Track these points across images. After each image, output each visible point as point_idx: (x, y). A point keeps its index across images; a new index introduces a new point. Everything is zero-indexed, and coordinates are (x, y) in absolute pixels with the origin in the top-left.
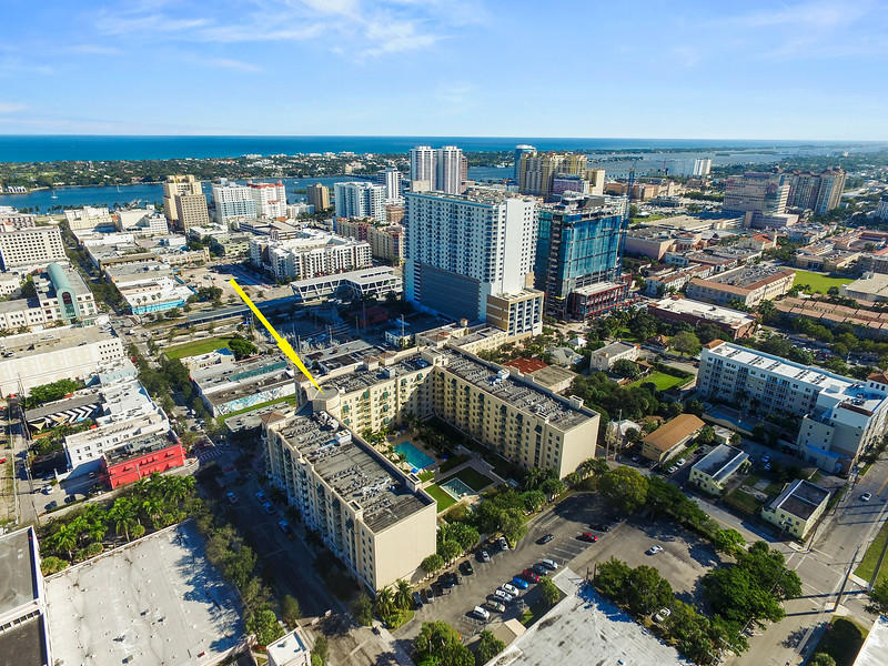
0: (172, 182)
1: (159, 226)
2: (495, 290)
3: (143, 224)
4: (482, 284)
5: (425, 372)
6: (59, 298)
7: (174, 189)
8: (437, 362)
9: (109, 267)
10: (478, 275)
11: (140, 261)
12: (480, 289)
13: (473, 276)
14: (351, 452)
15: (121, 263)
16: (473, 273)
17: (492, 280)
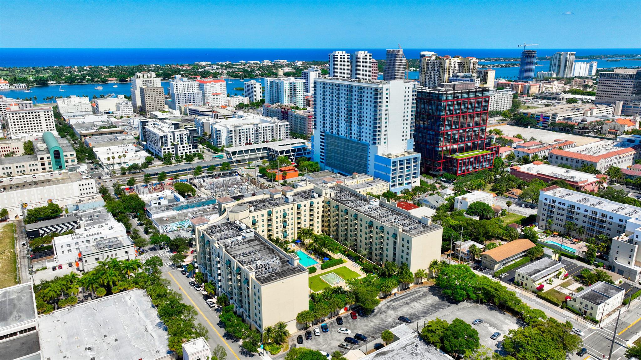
0: (138, 77)
1: (127, 109)
2: (381, 150)
4: (371, 147)
5: (316, 200)
6: (51, 155)
7: (139, 83)
9: (88, 137)
10: (368, 139)
11: (111, 133)
12: (369, 151)
13: (364, 141)
14: (253, 243)
15: (97, 135)
16: (364, 138)
17: (378, 143)
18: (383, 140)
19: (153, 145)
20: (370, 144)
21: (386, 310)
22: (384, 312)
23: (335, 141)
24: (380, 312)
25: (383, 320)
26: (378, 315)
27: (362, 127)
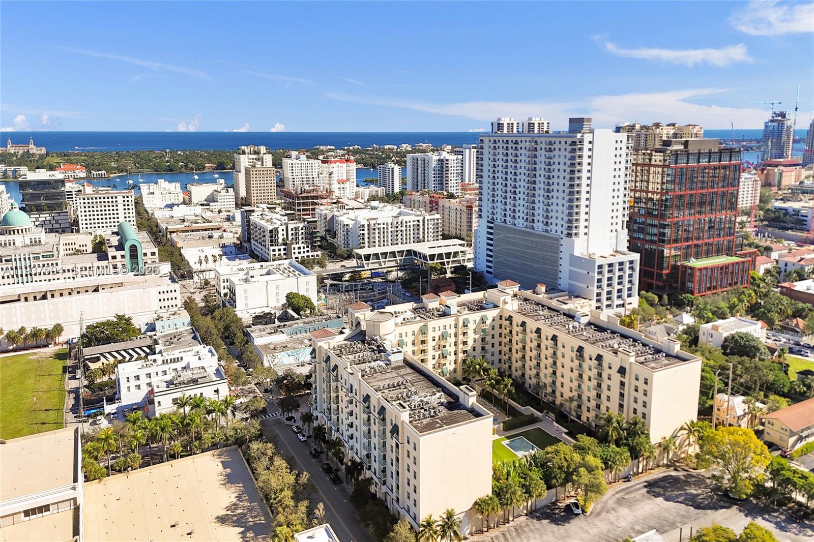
0: (244, 153)
1: (227, 200)
2: (579, 247)
3: (211, 199)
4: (565, 241)
5: (491, 314)
6: (126, 252)
7: (244, 161)
8: (505, 303)
9: (175, 234)
10: (559, 229)
11: (206, 230)
12: (561, 248)
13: (554, 232)
14: (403, 371)
15: (187, 231)
16: (553, 227)
17: (576, 234)
18: (582, 230)
19: (259, 245)
20: (562, 236)
21: (616, 506)
22: (613, 509)
23: (509, 235)
24: (605, 509)
25: (612, 523)
26: (604, 514)
27: (550, 208)
